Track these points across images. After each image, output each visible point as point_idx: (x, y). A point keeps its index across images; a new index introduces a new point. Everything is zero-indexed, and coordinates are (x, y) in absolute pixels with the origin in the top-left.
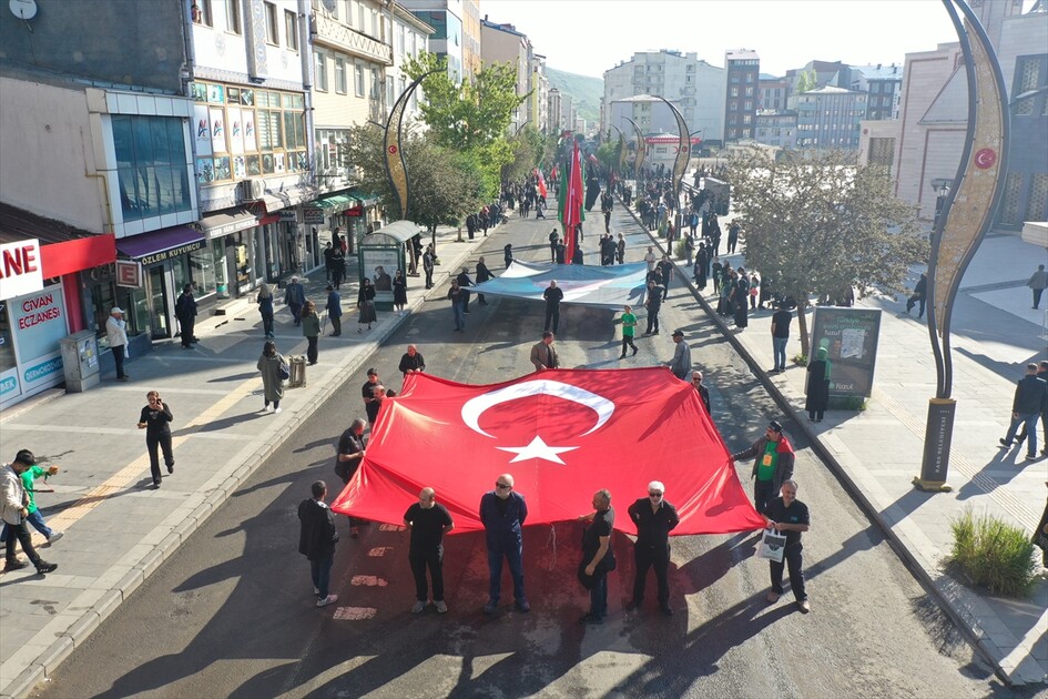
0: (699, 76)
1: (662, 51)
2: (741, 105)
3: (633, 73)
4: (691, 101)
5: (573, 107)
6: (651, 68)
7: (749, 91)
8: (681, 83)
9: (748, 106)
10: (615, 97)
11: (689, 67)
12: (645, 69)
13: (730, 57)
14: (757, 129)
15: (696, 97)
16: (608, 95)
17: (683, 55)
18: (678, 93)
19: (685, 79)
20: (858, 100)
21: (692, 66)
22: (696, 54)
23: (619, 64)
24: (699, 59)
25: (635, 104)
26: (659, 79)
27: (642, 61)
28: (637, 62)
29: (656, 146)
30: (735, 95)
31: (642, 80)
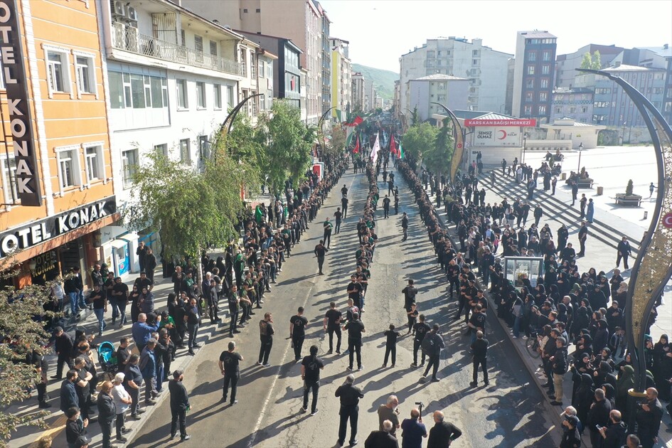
0: (484, 60)
1: (450, 38)
2: (538, 83)
3: (426, 57)
4: (477, 81)
5: (374, 89)
6: (442, 53)
7: (546, 69)
8: (468, 66)
9: (544, 84)
10: (410, 77)
11: (475, 52)
12: (436, 52)
13: (527, 37)
14: (553, 106)
15: (481, 78)
16: (404, 76)
17: (470, 41)
18: (465, 74)
19: (471, 62)
20: (656, 77)
21: (478, 51)
22: (481, 40)
23: (413, 50)
24: (483, 45)
25: (432, 82)
26: (448, 63)
27: (433, 47)
28: (429, 48)
29: (478, 129)
30: (532, 73)
31: (433, 63)
